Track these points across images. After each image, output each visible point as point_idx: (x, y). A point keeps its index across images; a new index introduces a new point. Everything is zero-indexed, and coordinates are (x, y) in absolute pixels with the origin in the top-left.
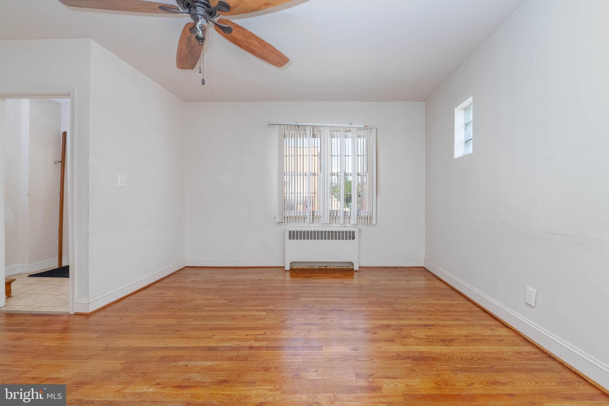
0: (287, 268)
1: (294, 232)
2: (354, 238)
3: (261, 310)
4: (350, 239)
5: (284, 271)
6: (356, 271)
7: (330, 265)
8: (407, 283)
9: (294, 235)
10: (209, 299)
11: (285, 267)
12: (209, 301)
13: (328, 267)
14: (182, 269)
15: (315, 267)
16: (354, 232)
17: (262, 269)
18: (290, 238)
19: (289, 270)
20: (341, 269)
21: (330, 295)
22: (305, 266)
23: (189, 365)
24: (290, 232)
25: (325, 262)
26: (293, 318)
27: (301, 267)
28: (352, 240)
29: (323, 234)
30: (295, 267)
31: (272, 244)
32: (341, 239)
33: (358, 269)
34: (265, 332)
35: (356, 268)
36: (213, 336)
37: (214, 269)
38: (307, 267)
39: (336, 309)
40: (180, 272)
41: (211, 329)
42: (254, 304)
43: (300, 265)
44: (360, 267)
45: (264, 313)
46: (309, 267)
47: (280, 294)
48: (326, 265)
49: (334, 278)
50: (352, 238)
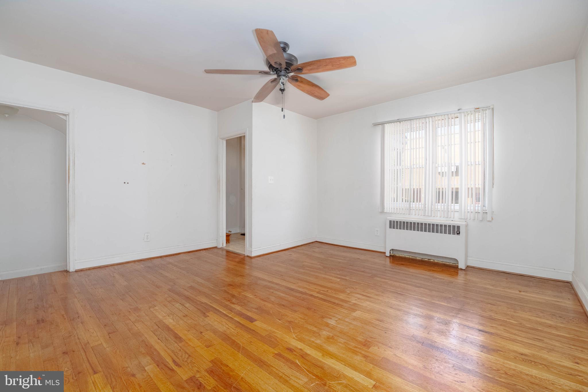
0: (388, 254)
1: (394, 222)
2: (459, 233)
3: (339, 277)
4: (454, 233)
5: (385, 256)
6: (461, 269)
7: (434, 259)
8: (518, 292)
10: (313, 264)
11: (386, 253)
12: (312, 265)
13: (431, 260)
14: (312, 243)
15: (418, 258)
16: (458, 227)
17: (367, 251)
18: (390, 227)
19: (389, 256)
21: (405, 282)
22: (407, 256)
23: (274, 292)
24: (390, 222)
26: (356, 288)
27: (403, 256)
28: (456, 235)
29: (424, 226)
30: (398, 255)
31: (377, 231)
32: (443, 232)
33: (464, 268)
34: (328, 291)
35: (461, 266)
36: (297, 283)
37: (333, 246)
38: (409, 257)
39: (399, 292)
40: (310, 244)
41: (299, 279)
42: (338, 273)
43: (403, 254)
45: (339, 280)
46: (411, 257)
47: (363, 272)
48: (430, 258)
49: (427, 270)
50: (457, 233)
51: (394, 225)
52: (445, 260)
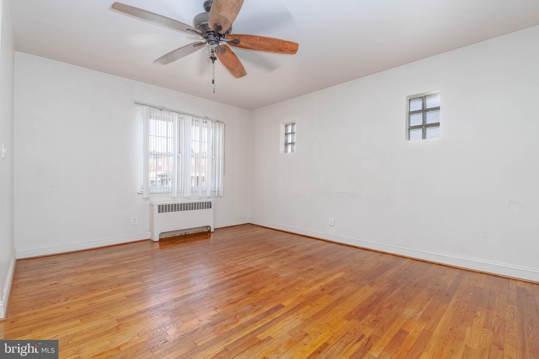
0: (156, 238)
1: (163, 206)
2: (211, 207)
4: (204, 208)
5: (155, 242)
6: (212, 232)
7: (190, 231)
9: (163, 209)
11: (153, 239)
13: (187, 233)
14: (17, 263)
15: (177, 235)
16: (211, 203)
18: (159, 212)
19: (159, 240)
20: (199, 233)
22: (168, 236)
24: (159, 206)
25: (184, 229)
27: (165, 237)
28: (209, 209)
30: (160, 237)
31: (134, 219)
35: (212, 230)
38: (169, 236)
40: (21, 266)
44: (215, 229)
46: (171, 236)
48: (185, 232)
50: (210, 207)
51: (162, 209)
52: (198, 230)
